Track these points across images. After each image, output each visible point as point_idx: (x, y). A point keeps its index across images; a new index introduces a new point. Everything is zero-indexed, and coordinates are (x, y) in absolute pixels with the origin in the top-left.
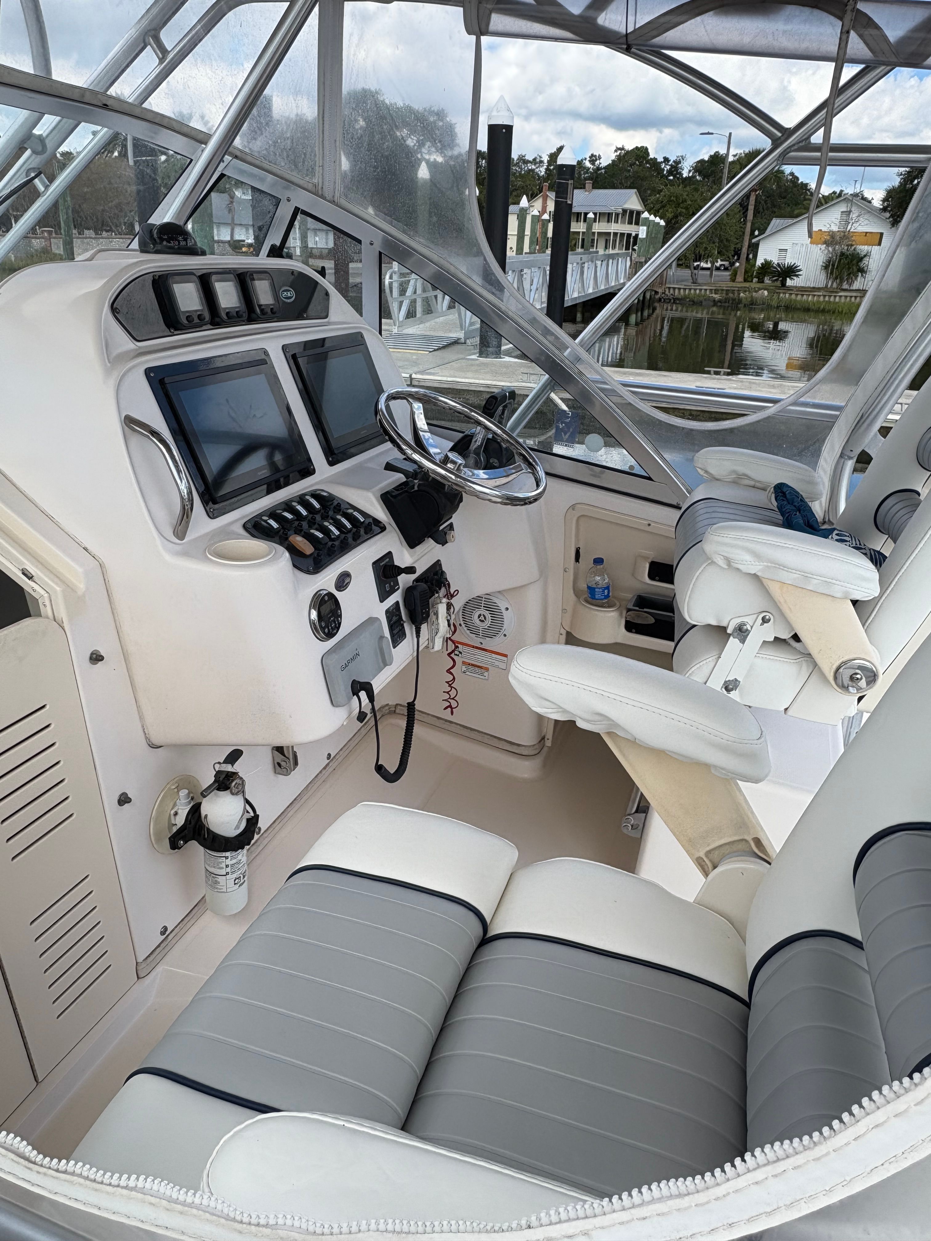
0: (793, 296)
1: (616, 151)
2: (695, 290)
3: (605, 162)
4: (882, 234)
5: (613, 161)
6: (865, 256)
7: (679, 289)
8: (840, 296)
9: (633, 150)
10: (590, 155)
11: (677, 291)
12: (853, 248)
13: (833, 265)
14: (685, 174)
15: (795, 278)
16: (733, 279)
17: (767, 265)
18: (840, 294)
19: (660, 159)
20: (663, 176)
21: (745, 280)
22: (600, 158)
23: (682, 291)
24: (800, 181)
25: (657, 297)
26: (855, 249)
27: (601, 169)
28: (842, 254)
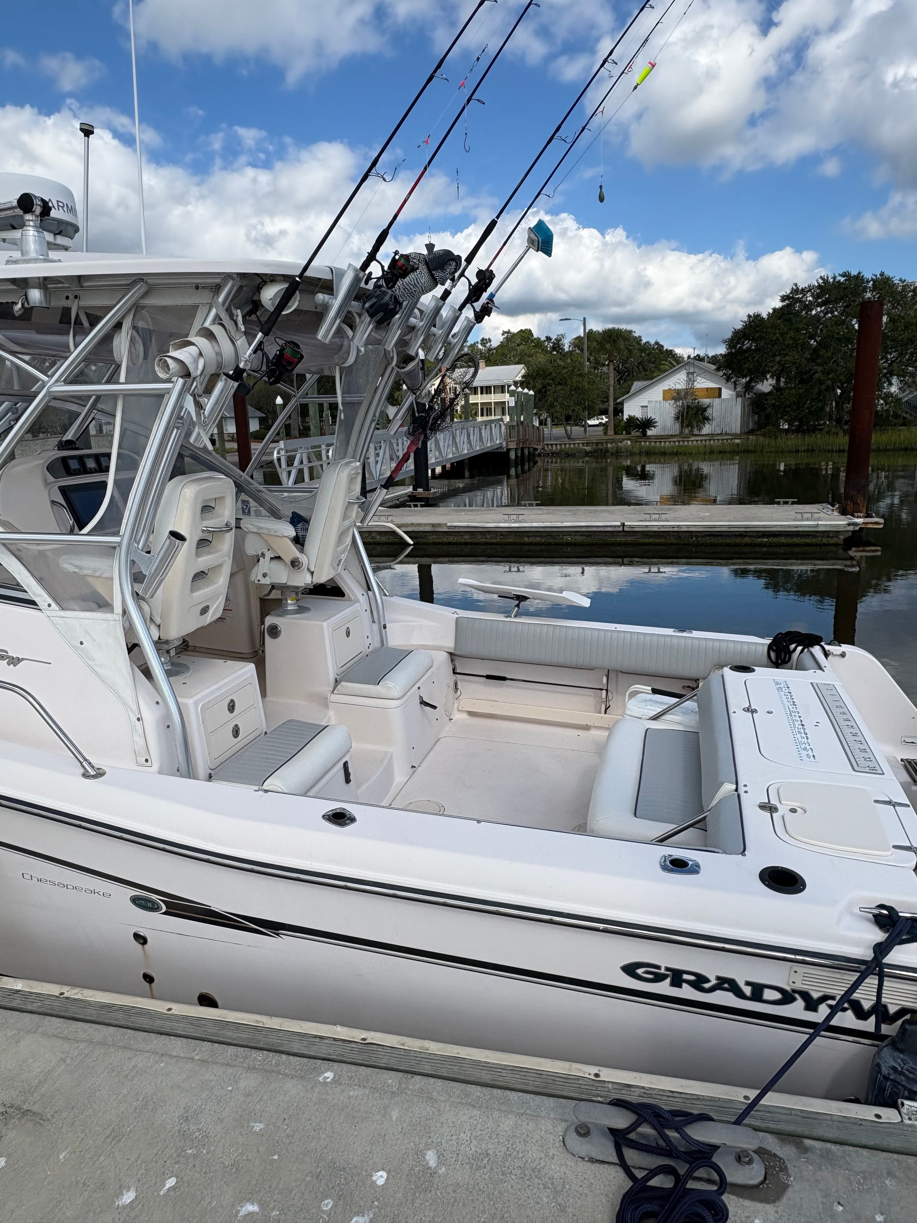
0: (653, 444)
1: (503, 334)
2: (570, 444)
3: (495, 343)
4: (720, 389)
5: (501, 342)
6: (708, 406)
7: (556, 445)
8: (692, 441)
9: (519, 332)
10: (481, 338)
11: (554, 446)
12: (697, 401)
13: (683, 416)
14: (566, 348)
15: (652, 428)
16: (606, 433)
17: (631, 419)
18: (692, 439)
19: (543, 338)
20: (547, 351)
21: (616, 434)
22: (490, 340)
23: (558, 446)
24: (665, 349)
25: (537, 453)
26: (699, 402)
27: (492, 349)
28: (688, 407)
